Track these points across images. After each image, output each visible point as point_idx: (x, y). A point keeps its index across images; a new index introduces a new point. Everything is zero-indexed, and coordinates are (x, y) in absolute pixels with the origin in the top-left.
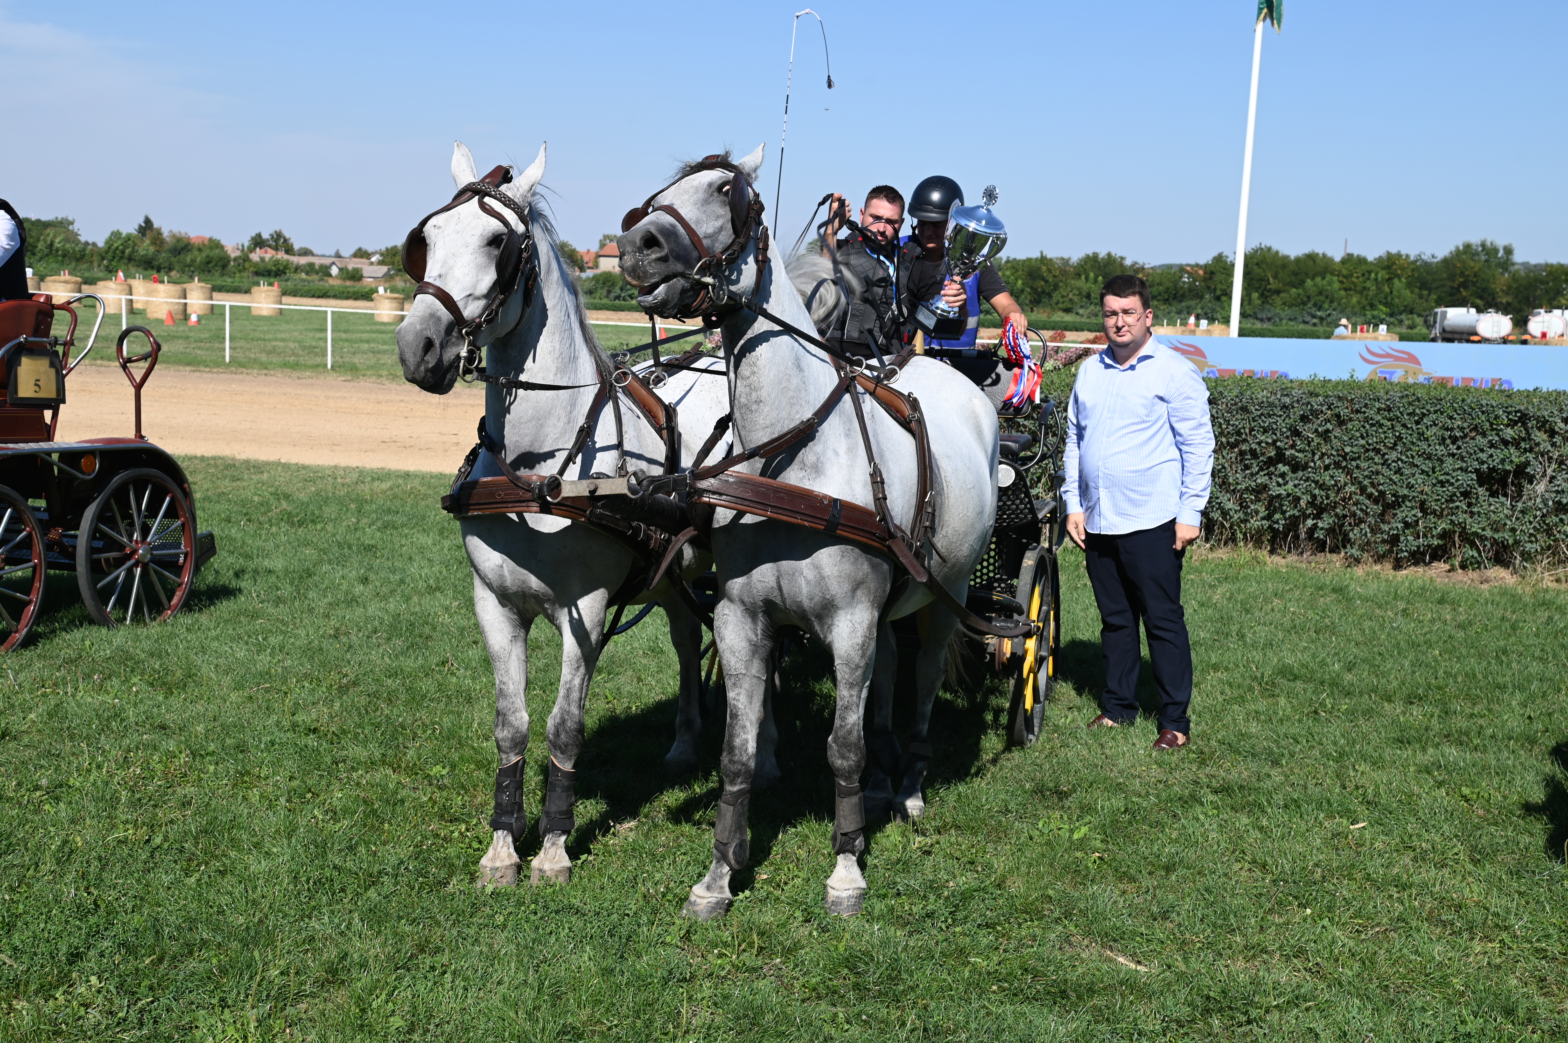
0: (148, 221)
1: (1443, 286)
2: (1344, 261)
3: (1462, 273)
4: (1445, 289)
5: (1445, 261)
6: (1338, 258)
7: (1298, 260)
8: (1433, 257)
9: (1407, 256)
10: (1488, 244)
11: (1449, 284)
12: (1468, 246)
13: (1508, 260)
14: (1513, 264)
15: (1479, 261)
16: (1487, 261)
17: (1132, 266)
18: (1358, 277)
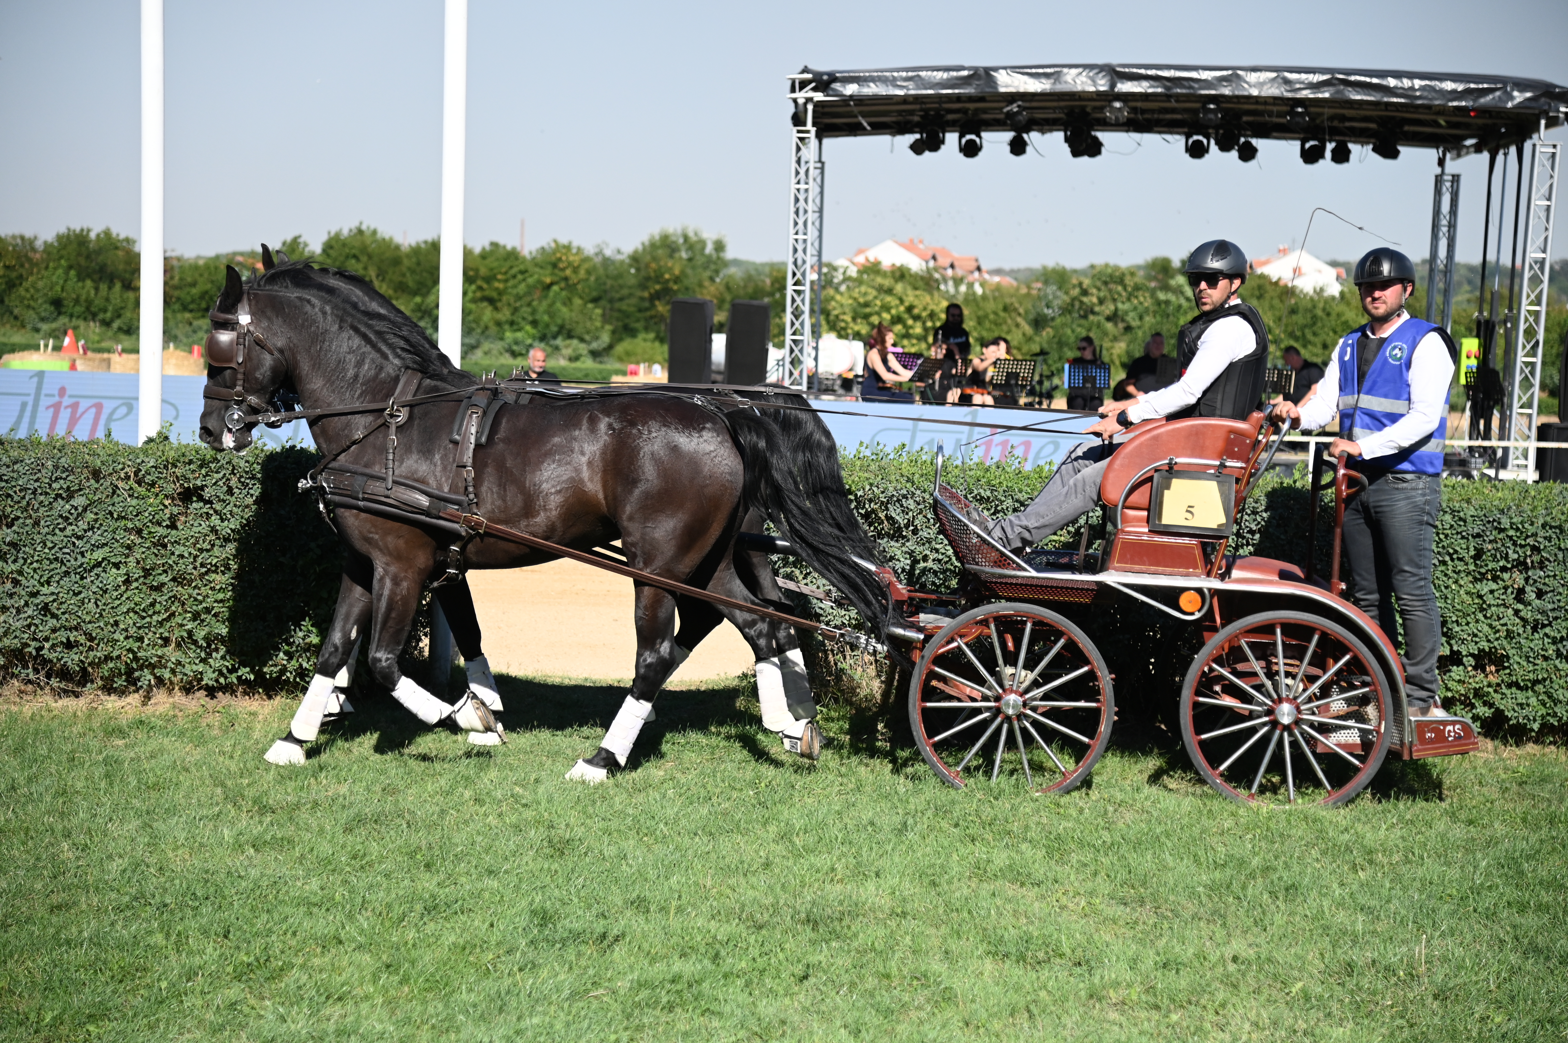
3: (657, 276)
8: (619, 252)
10: (691, 234)
13: (719, 258)
14: (726, 265)
15: (681, 259)
16: (690, 260)
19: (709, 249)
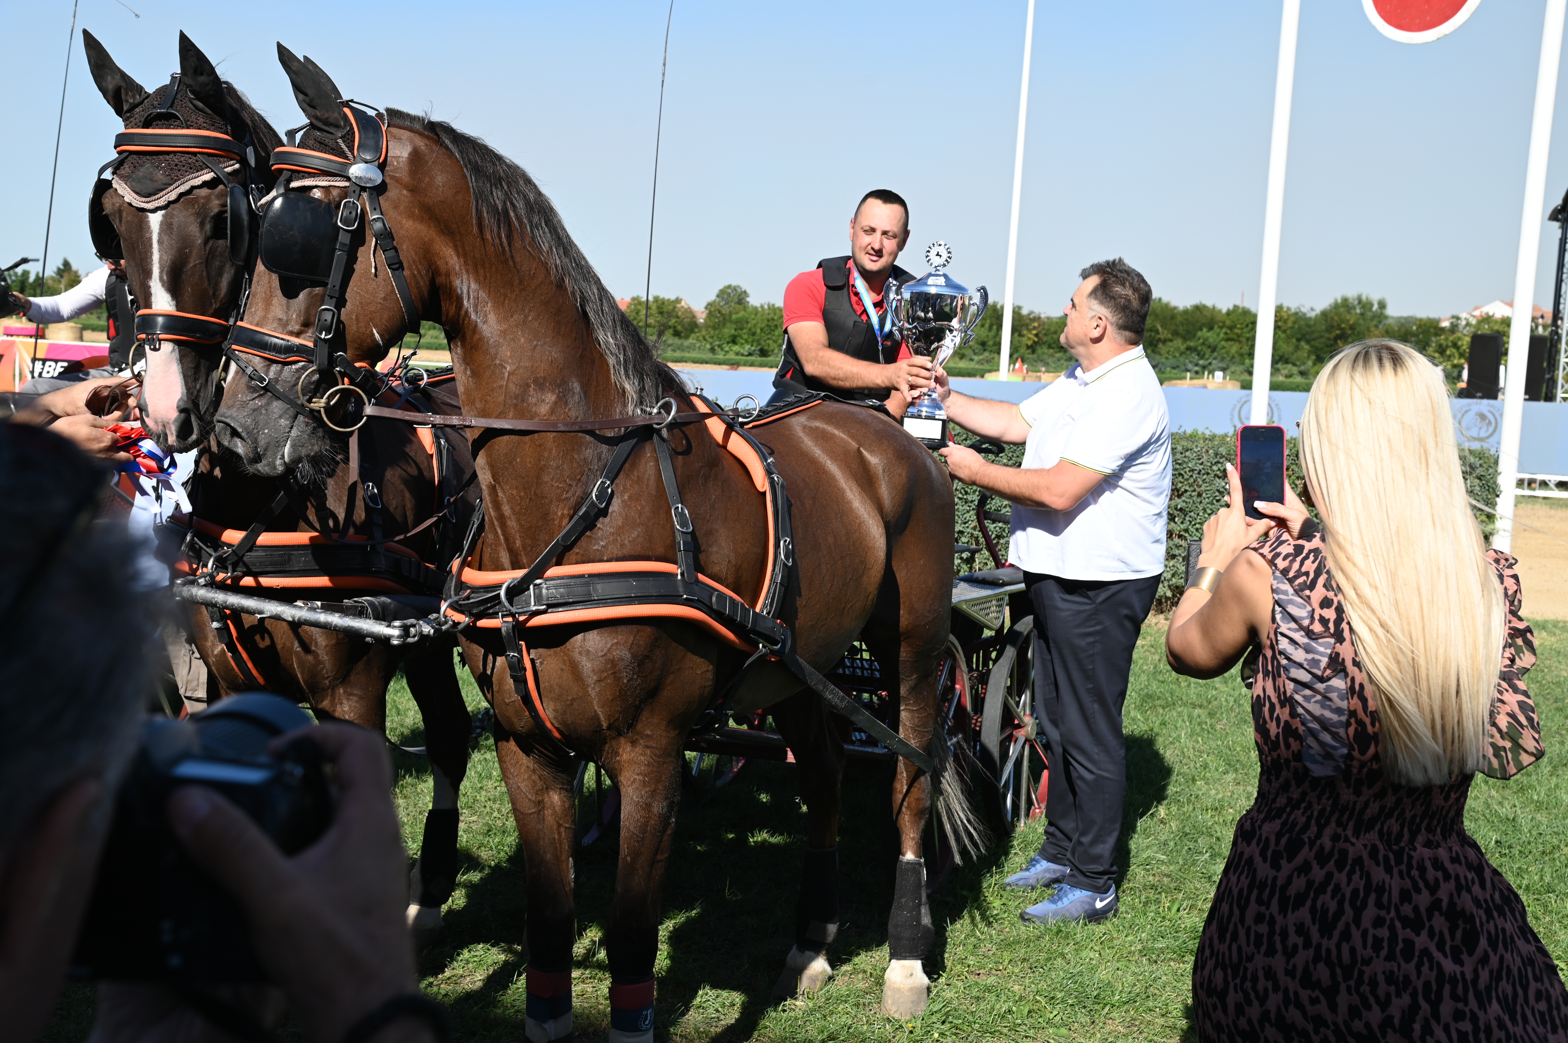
0: (66, 264)
1: (1321, 337)
2: (1229, 313)
3: (1339, 325)
4: (1323, 340)
5: (1324, 314)
6: (1224, 311)
7: (1186, 312)
8: (1312, 309)
9: (1289, 309)
10: (1364, 298)
11: (1327, 335)
12: (1345, 300)
13: (1382, 314)
14: (1386, 317)
15: (1356, 314)
16: (1362, 314)
17: (1029, 314)
18: (1242, 329)
19: (1375, 307)
